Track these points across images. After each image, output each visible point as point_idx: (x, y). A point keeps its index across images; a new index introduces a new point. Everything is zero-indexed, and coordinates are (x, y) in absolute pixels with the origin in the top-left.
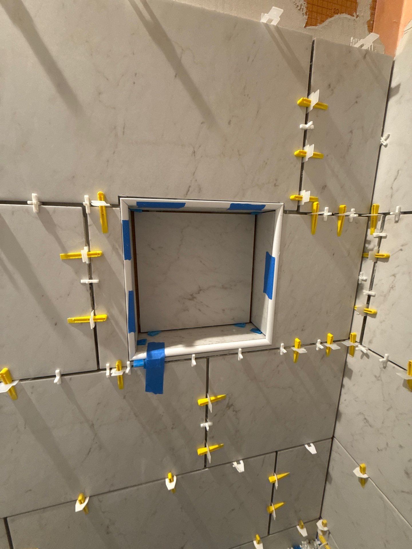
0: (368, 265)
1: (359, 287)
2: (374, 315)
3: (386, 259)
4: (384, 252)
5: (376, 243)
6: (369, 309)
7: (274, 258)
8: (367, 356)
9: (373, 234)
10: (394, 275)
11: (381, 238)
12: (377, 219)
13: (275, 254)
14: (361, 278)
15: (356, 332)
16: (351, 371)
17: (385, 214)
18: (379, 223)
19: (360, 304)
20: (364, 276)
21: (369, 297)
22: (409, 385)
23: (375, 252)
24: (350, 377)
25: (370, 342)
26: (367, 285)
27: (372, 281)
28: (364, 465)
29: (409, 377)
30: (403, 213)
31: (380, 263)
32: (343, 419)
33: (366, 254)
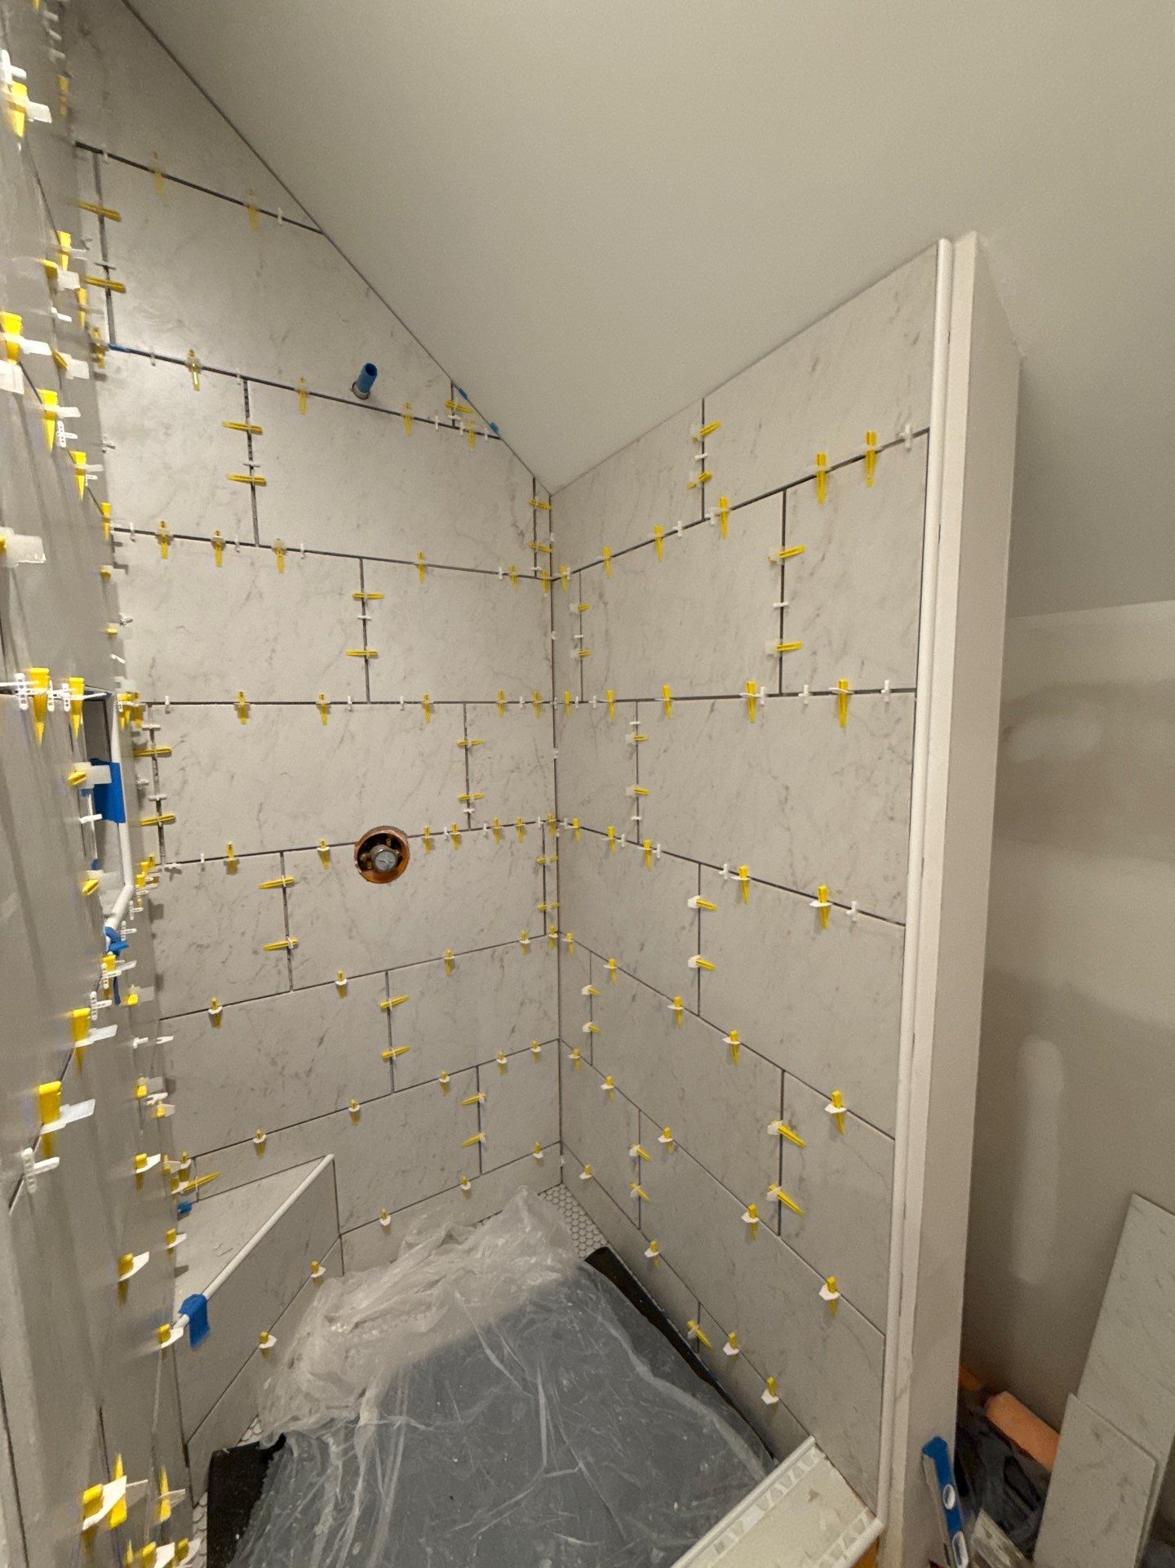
0: (146, 764)
1: (140, 794)
2: (172, 821)
3: (167, 754)
4: (161, 744)
5: (149, 738)
6: (164, 816)
7: (118, 764)
9: (140, 725)
10: (183, 770)
11: (152, 731)
13: (116, 758)
14: (140, 782)
16: (161, 907)
17: (150, 704)
18: (145, 714)
19: (148, 816)
20: (145, 779)
21: (159, 803)
22: (232, 868)
23: (150, 748)
24: (161, 916)
25: (177, 854)
26: (151, 788)
27: (157, 782)
28: (214, 1000)
29: (231, 859)
30: (172, 703)
31: (160, 759)
32: (167, 981)
33: (137, 751)
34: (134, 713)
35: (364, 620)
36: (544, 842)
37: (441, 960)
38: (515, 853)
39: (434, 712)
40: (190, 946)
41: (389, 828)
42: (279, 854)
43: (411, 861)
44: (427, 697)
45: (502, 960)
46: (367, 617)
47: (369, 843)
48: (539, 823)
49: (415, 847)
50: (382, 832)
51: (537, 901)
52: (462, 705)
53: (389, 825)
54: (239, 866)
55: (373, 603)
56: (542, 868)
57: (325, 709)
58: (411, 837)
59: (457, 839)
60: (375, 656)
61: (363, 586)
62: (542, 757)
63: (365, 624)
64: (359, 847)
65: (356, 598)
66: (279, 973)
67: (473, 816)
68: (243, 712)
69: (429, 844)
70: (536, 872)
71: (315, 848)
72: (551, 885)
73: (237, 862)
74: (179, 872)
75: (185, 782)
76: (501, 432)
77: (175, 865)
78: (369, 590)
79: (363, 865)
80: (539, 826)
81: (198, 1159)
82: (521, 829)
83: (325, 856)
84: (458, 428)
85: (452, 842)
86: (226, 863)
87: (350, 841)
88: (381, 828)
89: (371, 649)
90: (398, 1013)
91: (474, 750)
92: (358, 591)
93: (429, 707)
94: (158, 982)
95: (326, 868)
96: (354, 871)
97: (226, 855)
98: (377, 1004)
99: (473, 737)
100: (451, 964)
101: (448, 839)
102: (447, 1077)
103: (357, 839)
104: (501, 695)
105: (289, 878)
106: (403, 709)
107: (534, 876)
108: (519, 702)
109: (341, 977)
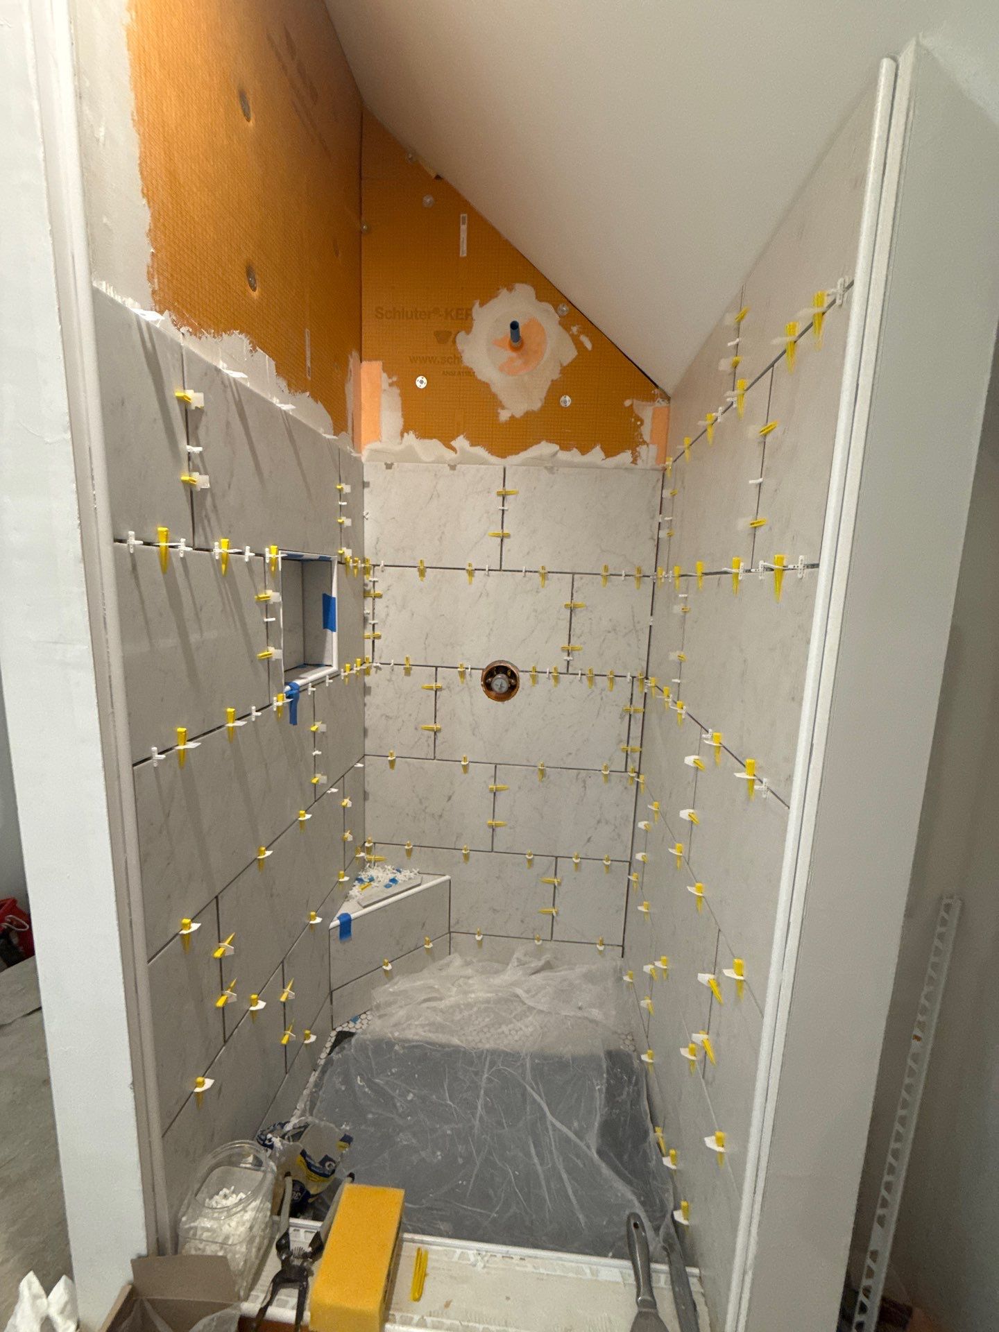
0: (369, 602)
1: (365, 620)
2: (379, 637)
3: (380, 596)
4: (378, 591)
5: (372, 586)
6: (376, 633)
7: (334, 598)
9: (369, 579)
10: (387, 607)
11: (374, 582)
12: (370, 569)
13: (334, 594)
14: (365, 612)
15: (369, 656)
16: (370, 688)
17: (374, 566)
18: (372, 572)
19: (368, 632)
20: (368, 610)
21: (374, 625)
22: (408, 672)
23: (372, 592)
24: (369, 694)
25: (380, 658)
26: (370, 617)
27: (374, 613)
28: (392, 751)
29: (408, 666)
30: (385, 566)
31: (376, 600)
32: (370, 733)
33: (366, 594)
34: (366, 571)
35: (503, 510)
36: (632, 695)
37: (536, 768)
38: (604, 698)
39: (548, 579)
40: (382, 715)
41: (507, 662)
42: (434, 668)
43: (520, 689)
44: (543, 568)
45: (584, 782)
46: (505, 508)
47: (492, 672)
48: (629, 678)
49: (524, 679)
50: (502, 664)
51: (621, 741)
52: (571, 575)
53: (508, 660)
54: (412, 672)
55: (509, 498)
56: (628, 717)
57: (471, 573)
58: (522, 671)
59: (556, 679)
60: (508, 536)
61: (504, 486)
62: (639, 623)
63: (503, 514)
64: (485, 673)
65: (499, 494)
66: (429, 745)
67: (571, 663)
68: (422, 573)
69: (534, 679)
70: (622, 718)
71: (457, 668)
72: (636, 731)
73: (411, 669)
74: (380, 669)
75: (388, 615)
77: (378, 664)
78: (508, 488)
79: (488, 686)
80: (628, 681)
81: (377, 845)
82: (611, 680)
83: (462, 674)
85: (552, 681)
86: (405, 668)
87: (480, 667)
88: (502, 661)
89: (506, 531)
90: (500, 796)
91: (578, 610)
92: (501, 489)
93: (544, 576)
94: (365, 732)
95: (463, 682)
96: (480, 690)
97: (405, 663)
98: (487, 786)
99: (578, 599)
100: (543, 772)
101: (549, 678)
102: (532, 856)
103: (484, 667)
104: (606, 569)
105: (439, 684)
106: (525, 576)
107: (620, 720)
108: (621, 575)
109: (465, 759)
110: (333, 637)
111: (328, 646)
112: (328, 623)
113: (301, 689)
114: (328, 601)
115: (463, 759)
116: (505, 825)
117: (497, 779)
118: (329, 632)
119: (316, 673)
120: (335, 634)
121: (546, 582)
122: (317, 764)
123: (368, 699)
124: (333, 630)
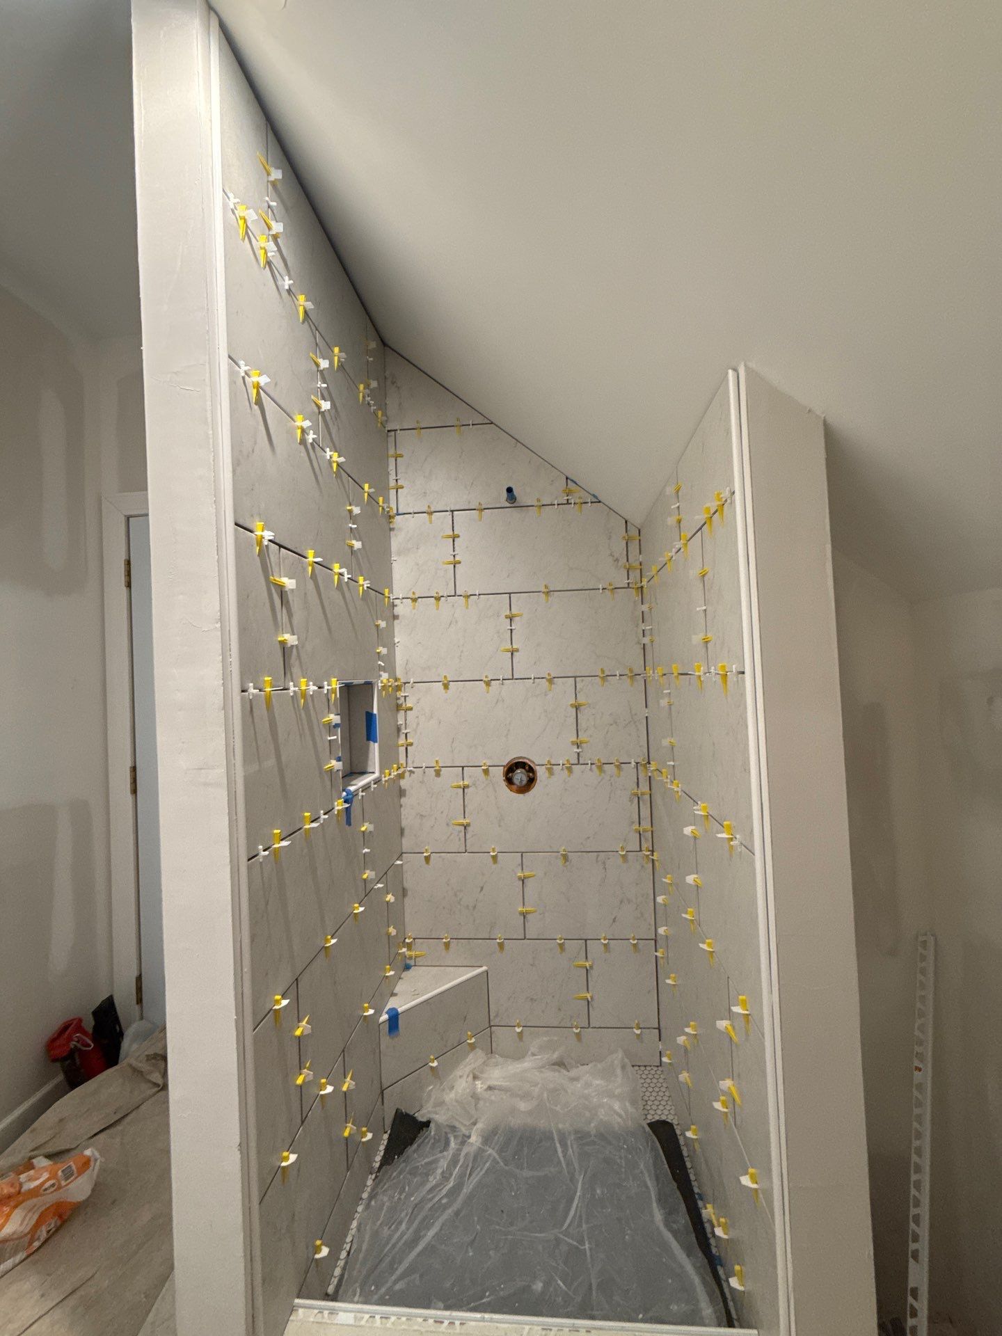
0: (402, 713)
1: (399, 730)
2: (411, 744)
3: (411, 709)
4: (409, 704)
5: (404, 700)
6: (409, 741)
7: (375, 715)
8: (413, 772)
9: (401, 694)
10: (417, 717)
11: (405, 697)
12: (401, 686)
13: (375, 711)
14: (399, 723)
15: (402, 761)
16: (405, 790)
17: (405, 683)
18: (403, 688)
19: (402, 741)
20: (401, 722)
21: (406, 734)
22: (438, 773)
23: (404, 705)
24: (405, 796)
25: (413, 762)
26: (403, 727)
27: (406, 724)
28: (427, 848)
29: (437, 768)
30: (415, 683)
31: (408, 712)
32: (406, 832)
33: (398, 707)
34: (398, 688)
35: (511, 630)
36: (638, 779)
37: (559, 854)
38: (613, 783)
39: (554, 684)
40: (417, 815)
41: (525, 758)
42: (461, 768)
43: (538, 781)
44: (549, 674)
45: (604, 863)
46: (513, 628)
47: (512, 768)
48: (633, 763)
49: (541, 772)
50: (520, 760)
51: (633, 823)
52: (573, 679)
53: (526, 756)
54: (441, 773)
55: (516, 619)
56: (636, 800)
57: (488, 684)
58: (539, 765)
59: (570, 770)
60: (517, 650)
61: (510, 610)
62: (636, 714)
63: (511, 632)
64: (506, 769)
65: (506, 617)
66: (460, 839)
67: (581, 754)
68: (446, 686)
69: (550, 771)
70: (631, 801)
71: (481, 766)
72: (645, 812)
73: (440, 770)
75: (418, 724)
76: (600, 499)
77: (412, 769)
78: (514, 611)
79: (509, 781)
80: (633, 766)
81: (416, 940)
82: (618, 767)
83: (486, 772)
84: (571, 504)
85: (566, 772)
86: (435, 770)
87: (501, 764)
88: (521, 758)
89: (515, 647)
90: (529, 883)
91: (582, 708)
92: (508, 613)
93: (551, 681)
94: (402, 831)
95: (487, 780)
96: (503, 784)
97: (435, 765)
98: (515, 874)
99: (581, 699)
100: (565, 857)
101: (562, 769)
102: (563, 941)
103: (505, 764)
104: (603, 671)
105: (466, 783)
106: (534, 683)
107: (630, 803)
108: (616, 675)
109: (494, 851)
110: (375, 748)
111: (371, 755)
112: (371, 736)
113: (354, 794)
114: (370, 717)
115: (491, 850)
116: (535, 911)
117: (524, 866)
118: (372, 743)
119: (363, 780)
120: (376, 745)
121: (553, 686)
122: (367, 862)
123: (403, 800)
124: (375, 741)
